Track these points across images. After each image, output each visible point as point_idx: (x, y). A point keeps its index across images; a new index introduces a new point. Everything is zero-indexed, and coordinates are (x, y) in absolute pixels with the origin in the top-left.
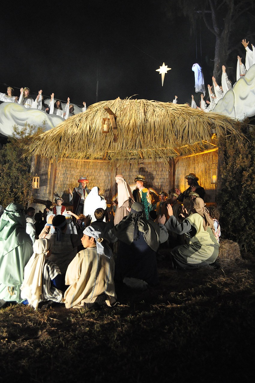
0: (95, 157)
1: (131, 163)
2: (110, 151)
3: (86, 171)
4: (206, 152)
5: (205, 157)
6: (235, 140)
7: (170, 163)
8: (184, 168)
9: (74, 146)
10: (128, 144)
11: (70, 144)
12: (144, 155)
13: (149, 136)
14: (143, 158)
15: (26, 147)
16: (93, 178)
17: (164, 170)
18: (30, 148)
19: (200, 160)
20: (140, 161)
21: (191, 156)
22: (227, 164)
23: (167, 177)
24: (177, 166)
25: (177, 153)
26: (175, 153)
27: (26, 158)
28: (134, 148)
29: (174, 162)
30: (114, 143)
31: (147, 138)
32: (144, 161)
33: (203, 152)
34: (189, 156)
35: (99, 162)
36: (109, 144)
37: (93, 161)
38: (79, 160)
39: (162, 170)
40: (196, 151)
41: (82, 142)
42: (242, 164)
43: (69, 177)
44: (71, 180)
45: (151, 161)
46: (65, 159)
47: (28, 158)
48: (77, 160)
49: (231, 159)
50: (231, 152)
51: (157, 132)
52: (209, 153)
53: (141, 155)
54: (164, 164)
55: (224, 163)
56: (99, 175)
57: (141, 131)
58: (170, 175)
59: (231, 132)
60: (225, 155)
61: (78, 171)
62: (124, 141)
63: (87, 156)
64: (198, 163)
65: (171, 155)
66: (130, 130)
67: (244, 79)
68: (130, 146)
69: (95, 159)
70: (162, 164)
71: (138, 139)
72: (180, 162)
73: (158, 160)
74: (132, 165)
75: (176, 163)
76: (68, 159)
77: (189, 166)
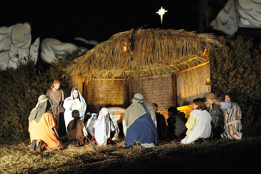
0: (115, 77)
1: (143, 79)
2: (127, 71)
3: (109, 87)
4: (199, 66)
5: (199, 70)
6: (222, 51)
7: (172, 77)
8: (184, 80)
9: (101, 66)
10: (142, 61)
11: (98, 64)
12: (153, 72)
13: (157, 54)
14: (152, 75)
15: (64, 70)
16: (115, 92)
17: (168, 83)
18: (67, 70)
19: (195, 72)
20: (150, 77)
21: (188, 70)
22: (217, 69)
23: (171, 87)
24: (177, 79)
25: (177, 69)
26: (176, 69)
27: (65, 78)
28: (147, 63)
29: (175, 76)
30: (131, 62)
31: (156, 56)
32: (152, 77)
33: (197, 66)
34: (187, 70)
35: (118, 80)
36: (127, 62)
37: (115, 80)
38: (103, 79)
39: (167, 83)
40: (192, 66)
41: (107, 63)
42: (228, 68)
43: (96, 92)
44: (98, 95)
45: (158, 76)
46: (93, 79)
47: (66, 78)
48: (102, 79)
49: (219, 65)
50: (219, 60)
51: (163, 50)
52: (202, 66)
53: (150, 73)
54: (168, 78)
55: (215, 68)
56: (119, 90)
57: (151, 51)
58: (173, 86)
59: (219, 46)
60: (215, 63)
61: (103, 87)
62: (139, 59)
63: (110, 76)
64: (194, 75)
65: (173, 71)
66: (143, 51)
67: (224, 10)
68: (143, 62)
69: (116, 78)
70: (166, 78)
71: (149, 57)
72: (180, 76)
73: (163, 76)
74: (144, 81)
75: (177, 77)
76: (95, 79)
77: (187, 77)
